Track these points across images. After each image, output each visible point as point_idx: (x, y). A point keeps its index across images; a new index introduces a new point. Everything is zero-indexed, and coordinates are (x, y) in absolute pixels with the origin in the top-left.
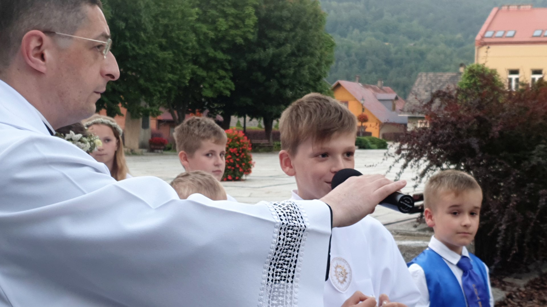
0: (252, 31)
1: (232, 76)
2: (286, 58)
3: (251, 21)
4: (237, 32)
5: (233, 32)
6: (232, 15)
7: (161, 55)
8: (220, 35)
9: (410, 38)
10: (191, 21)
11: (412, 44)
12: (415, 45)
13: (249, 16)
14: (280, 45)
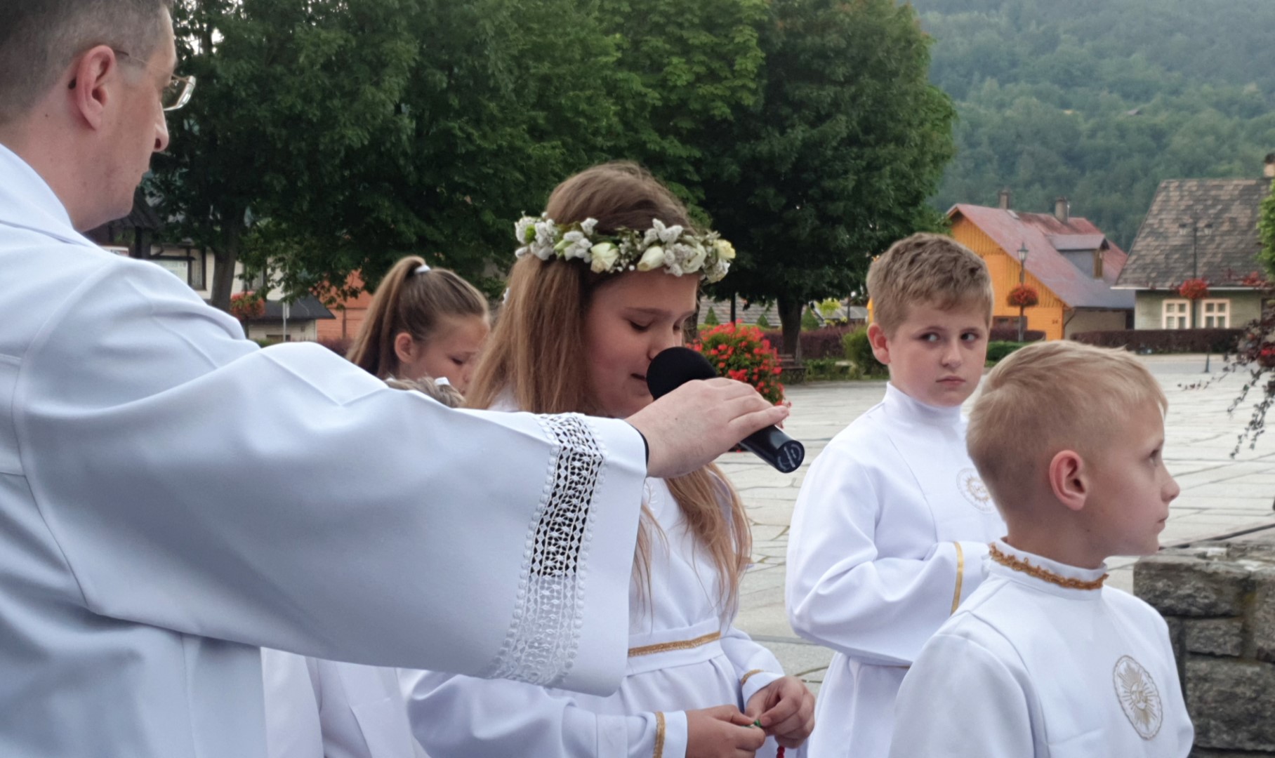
0: (752, 85)
1: (703, 197)
2: (836, 149)
3: (749, 63)
4: (716, 89)
5: (705, 89)
6: (702, 48)
7: (534, 149)
8: (673, 97)
9: (1126, 96)
10: (605, 66)
11: (1132, 112)
12: (1138, 113)
13: (743, 49)
14: (820, 119)
